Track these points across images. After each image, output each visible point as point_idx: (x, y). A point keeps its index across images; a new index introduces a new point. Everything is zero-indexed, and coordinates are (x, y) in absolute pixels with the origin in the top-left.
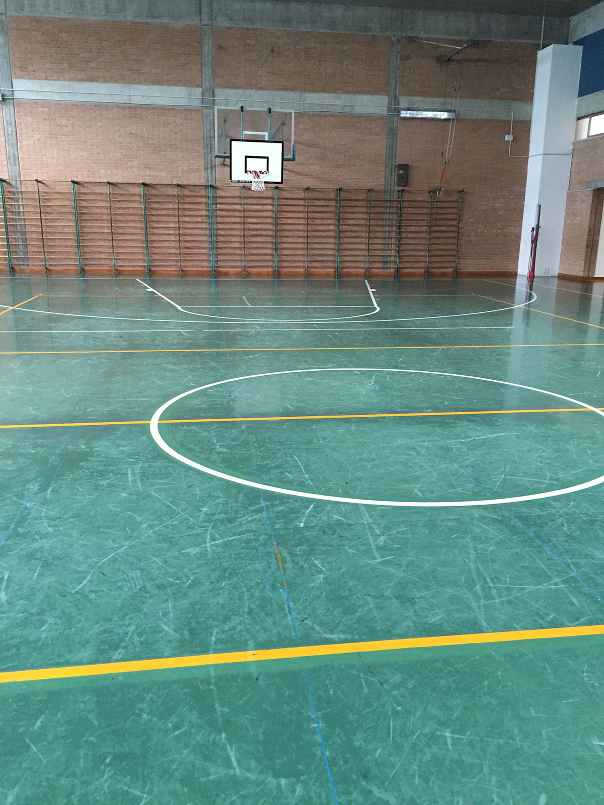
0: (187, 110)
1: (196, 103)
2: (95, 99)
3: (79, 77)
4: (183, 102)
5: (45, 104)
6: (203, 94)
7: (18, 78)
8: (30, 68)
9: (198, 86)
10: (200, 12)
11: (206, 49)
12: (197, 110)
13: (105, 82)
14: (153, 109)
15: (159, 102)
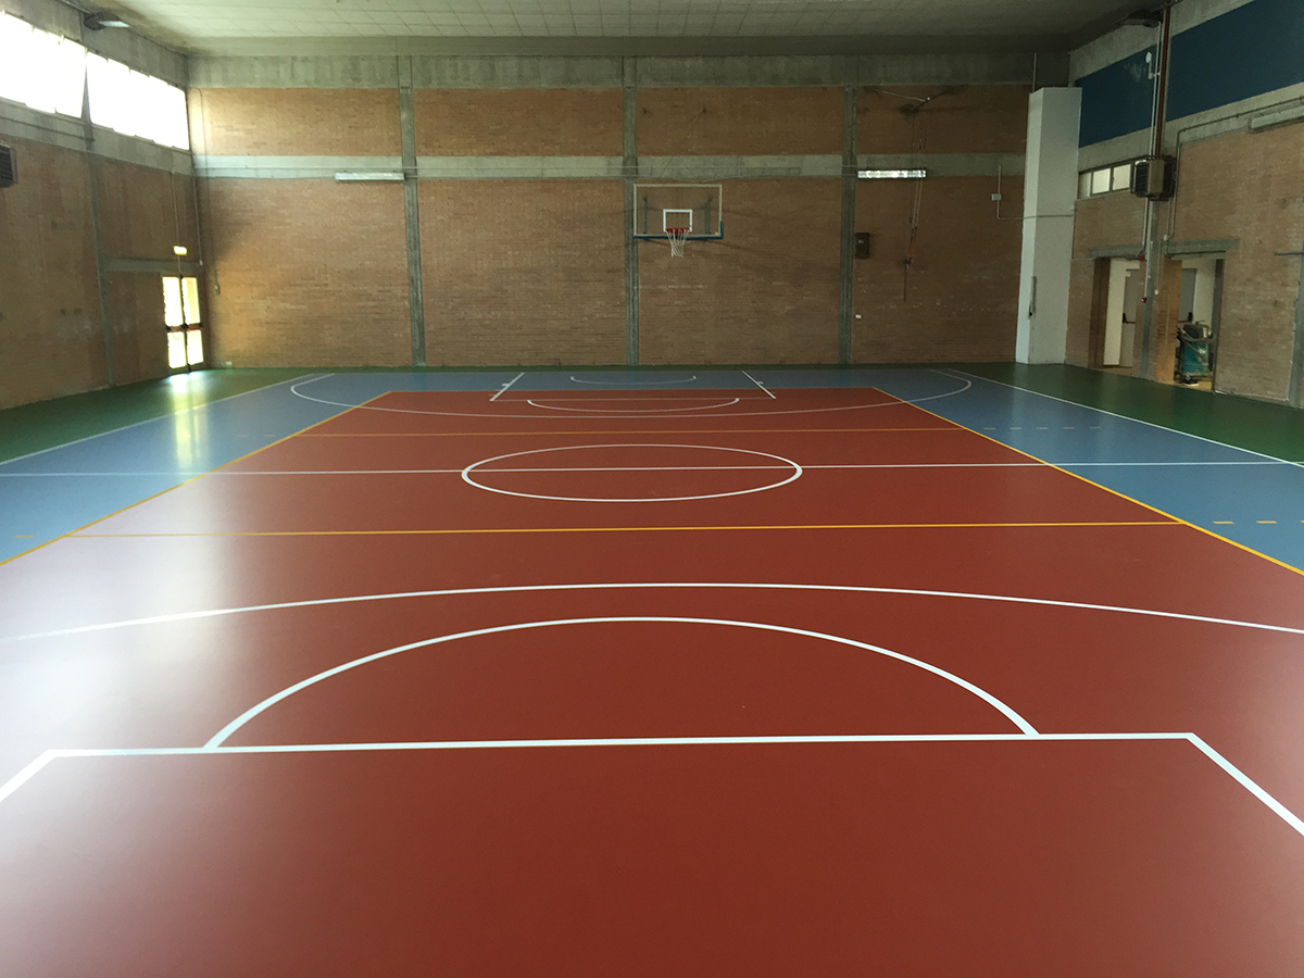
0: (605, 181)
1: (617, 174)
2: (504, 174)
3: (487, 151)
4: (602, 173)
5: (451, 182)
6: (624, 163)
7: (422, 155)
8: (436, 144)
9: (618, 154)
10: (623, 74)
11: (628, 113)
12: (617, 181)
13: (515, 155)
14: (568, 181)
15: (576, 173)
